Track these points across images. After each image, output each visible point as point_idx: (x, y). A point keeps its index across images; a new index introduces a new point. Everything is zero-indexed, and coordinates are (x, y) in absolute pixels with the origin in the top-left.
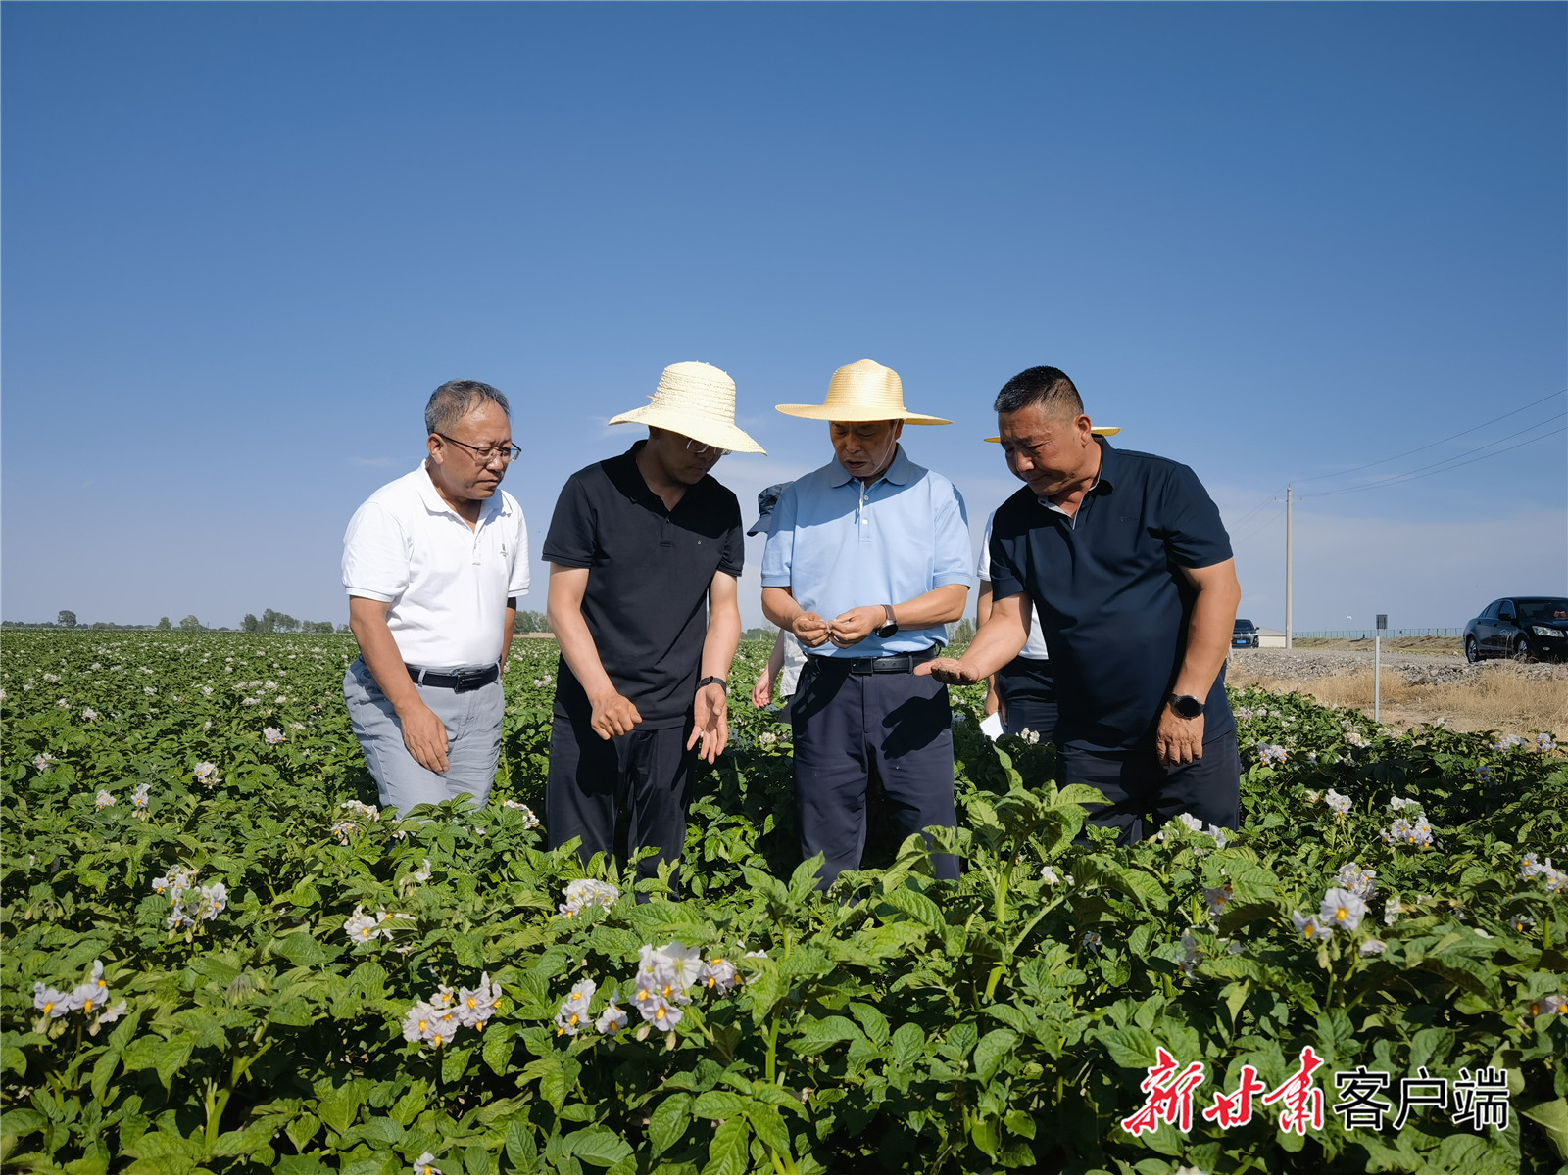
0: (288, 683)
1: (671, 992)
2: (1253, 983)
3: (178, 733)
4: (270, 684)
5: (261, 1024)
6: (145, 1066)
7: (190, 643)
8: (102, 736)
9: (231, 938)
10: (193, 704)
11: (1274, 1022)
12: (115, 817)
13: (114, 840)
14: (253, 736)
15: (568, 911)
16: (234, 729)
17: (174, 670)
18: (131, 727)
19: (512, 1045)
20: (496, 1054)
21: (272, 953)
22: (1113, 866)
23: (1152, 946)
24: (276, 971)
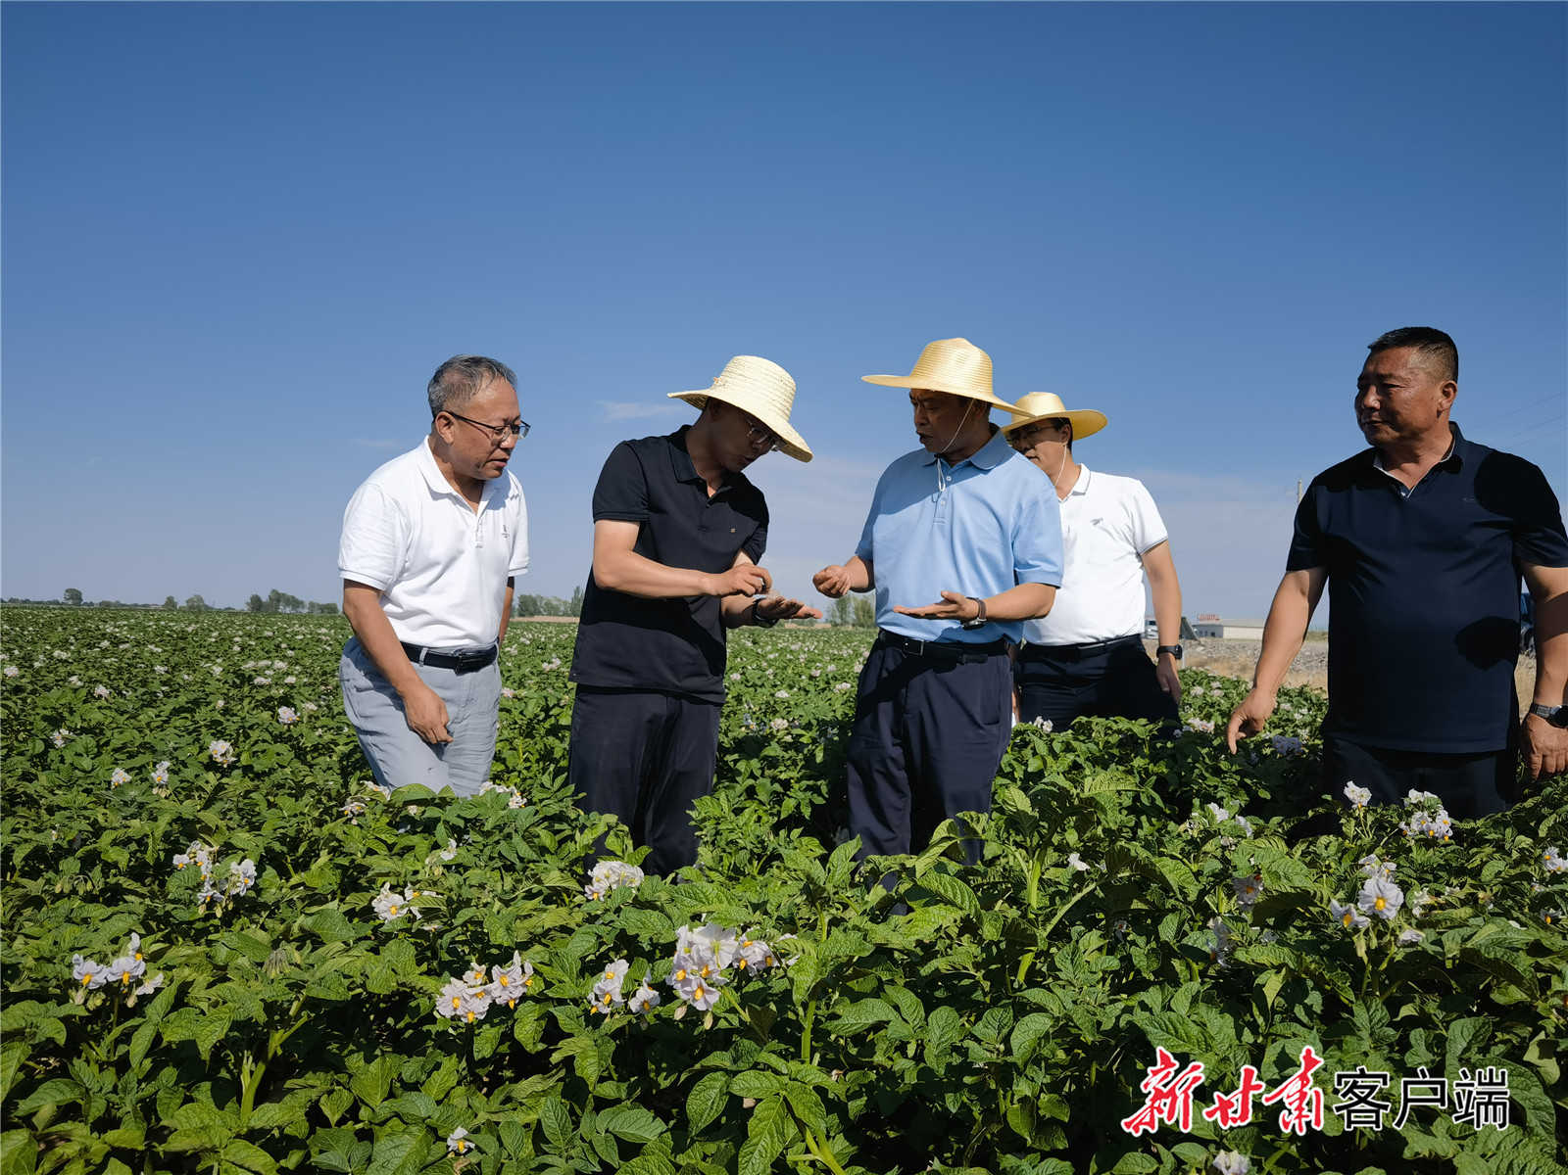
0: (297, 664)
1: (709, 973)
2: (1289, 970)
3: (191, 711)
4: (280, 665)
5: (297, 998)
6: (183, 1038)
7: (197, 622)
8: (114, 714)
9: (259, 914)
10: (204, 682)
11: (1308, 1010)
12: (133, 793)
13: (133, 816)
14: (267, 715)
15: (593, 893)
16: (246, 708)
17: (183, 649)
18: (143, 706)
19: (543, 1023)
20: (527, 1031)
21: (301, 929)
22: (1143, 854)
23: (1181, 934)
24: (311, 947)
